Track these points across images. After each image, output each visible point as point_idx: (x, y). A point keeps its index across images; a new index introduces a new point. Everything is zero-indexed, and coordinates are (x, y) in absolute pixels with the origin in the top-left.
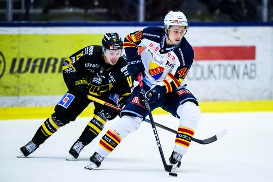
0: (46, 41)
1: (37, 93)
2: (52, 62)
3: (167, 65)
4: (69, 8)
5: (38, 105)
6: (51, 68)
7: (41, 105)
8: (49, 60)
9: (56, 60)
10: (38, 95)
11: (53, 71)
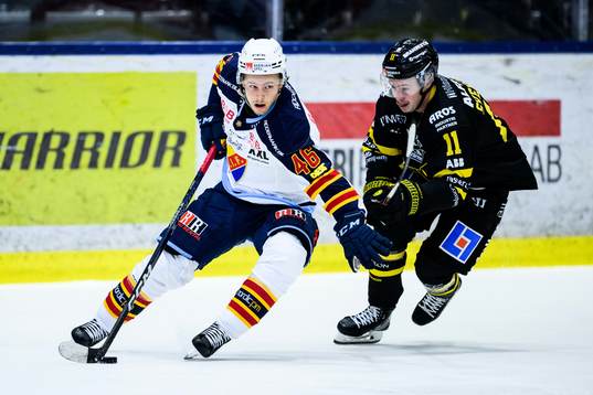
0: (40, 91)
1: (18, 220)
2: (55, 142)
3: (252, 155)
4: (97, 9)
5: (21, 248)
6: (51, 157)
7: (27, 249)
8: (48, 136)
9: (65, 138)
10: (19, 224)
11: (58, 165)
